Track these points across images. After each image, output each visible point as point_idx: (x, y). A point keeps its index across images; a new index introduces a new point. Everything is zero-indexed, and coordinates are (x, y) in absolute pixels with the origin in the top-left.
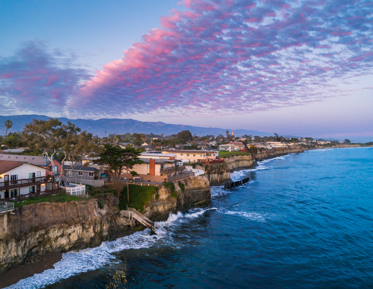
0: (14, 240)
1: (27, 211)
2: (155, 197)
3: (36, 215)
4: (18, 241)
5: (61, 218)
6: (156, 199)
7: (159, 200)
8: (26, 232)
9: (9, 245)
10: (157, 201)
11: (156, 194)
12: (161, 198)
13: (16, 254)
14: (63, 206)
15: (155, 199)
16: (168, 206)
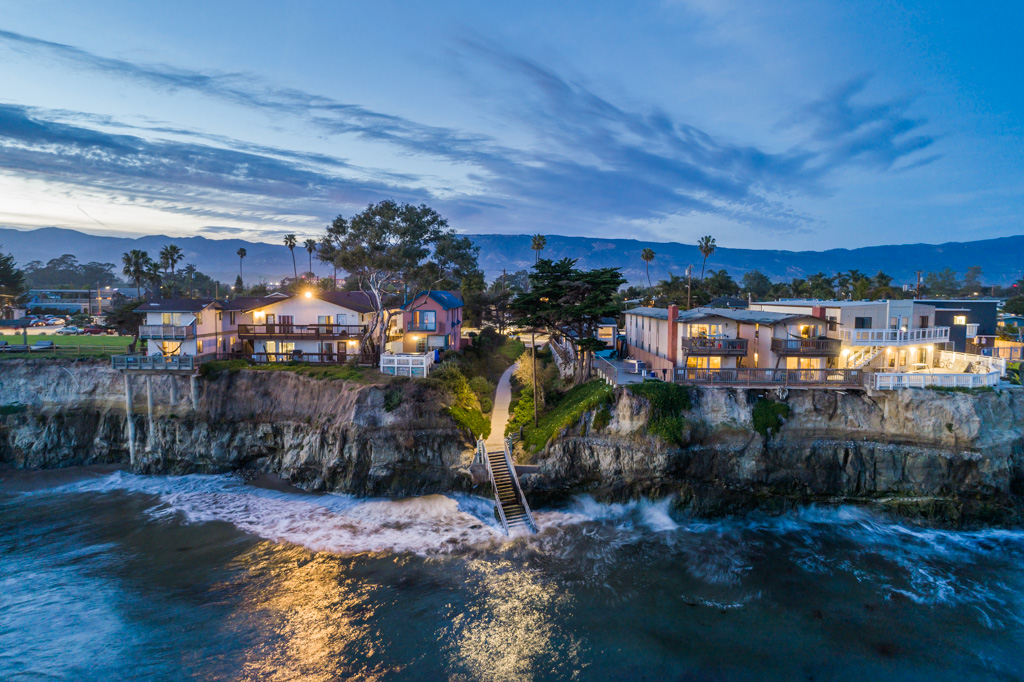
0: (206, 426)
1: (244, 381)
2: (593, 419)
3: (266, 394)
4: (213, 431)
5: (305, 412)
6: (594, 427)
7: (607, 432)
8: (234, 417)
9: (195, 432)
10: (598, 434)
11: (599, 411)
12: (613, 426)
13: (203, 451)
14: (316, 387)
15: (592, 425)
16: (632, 458)
